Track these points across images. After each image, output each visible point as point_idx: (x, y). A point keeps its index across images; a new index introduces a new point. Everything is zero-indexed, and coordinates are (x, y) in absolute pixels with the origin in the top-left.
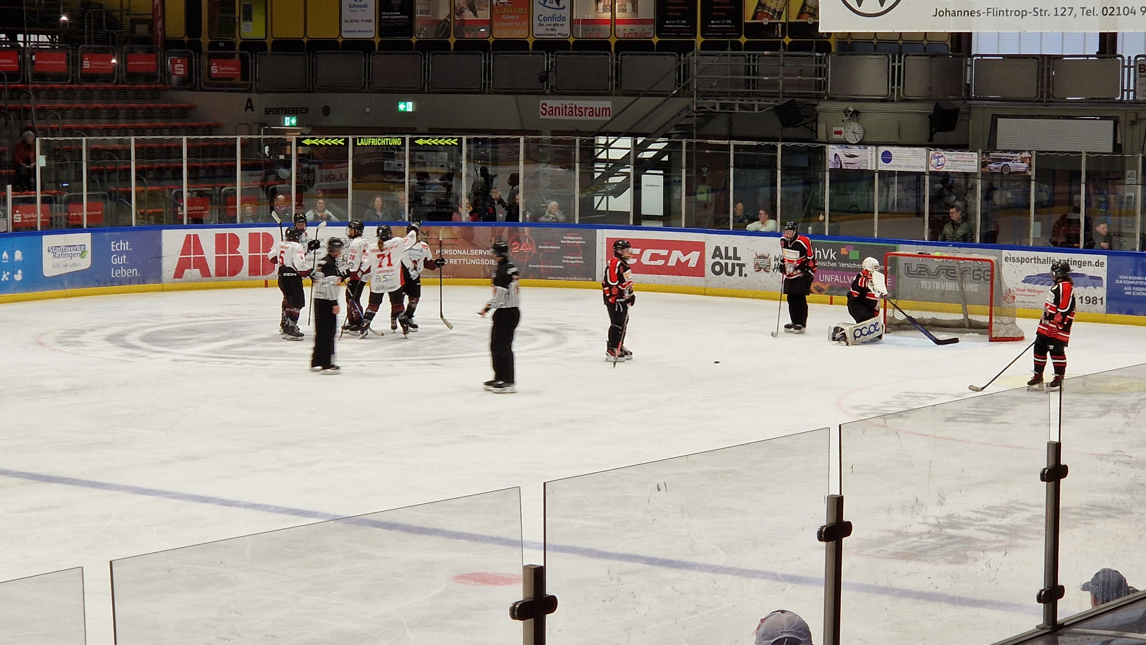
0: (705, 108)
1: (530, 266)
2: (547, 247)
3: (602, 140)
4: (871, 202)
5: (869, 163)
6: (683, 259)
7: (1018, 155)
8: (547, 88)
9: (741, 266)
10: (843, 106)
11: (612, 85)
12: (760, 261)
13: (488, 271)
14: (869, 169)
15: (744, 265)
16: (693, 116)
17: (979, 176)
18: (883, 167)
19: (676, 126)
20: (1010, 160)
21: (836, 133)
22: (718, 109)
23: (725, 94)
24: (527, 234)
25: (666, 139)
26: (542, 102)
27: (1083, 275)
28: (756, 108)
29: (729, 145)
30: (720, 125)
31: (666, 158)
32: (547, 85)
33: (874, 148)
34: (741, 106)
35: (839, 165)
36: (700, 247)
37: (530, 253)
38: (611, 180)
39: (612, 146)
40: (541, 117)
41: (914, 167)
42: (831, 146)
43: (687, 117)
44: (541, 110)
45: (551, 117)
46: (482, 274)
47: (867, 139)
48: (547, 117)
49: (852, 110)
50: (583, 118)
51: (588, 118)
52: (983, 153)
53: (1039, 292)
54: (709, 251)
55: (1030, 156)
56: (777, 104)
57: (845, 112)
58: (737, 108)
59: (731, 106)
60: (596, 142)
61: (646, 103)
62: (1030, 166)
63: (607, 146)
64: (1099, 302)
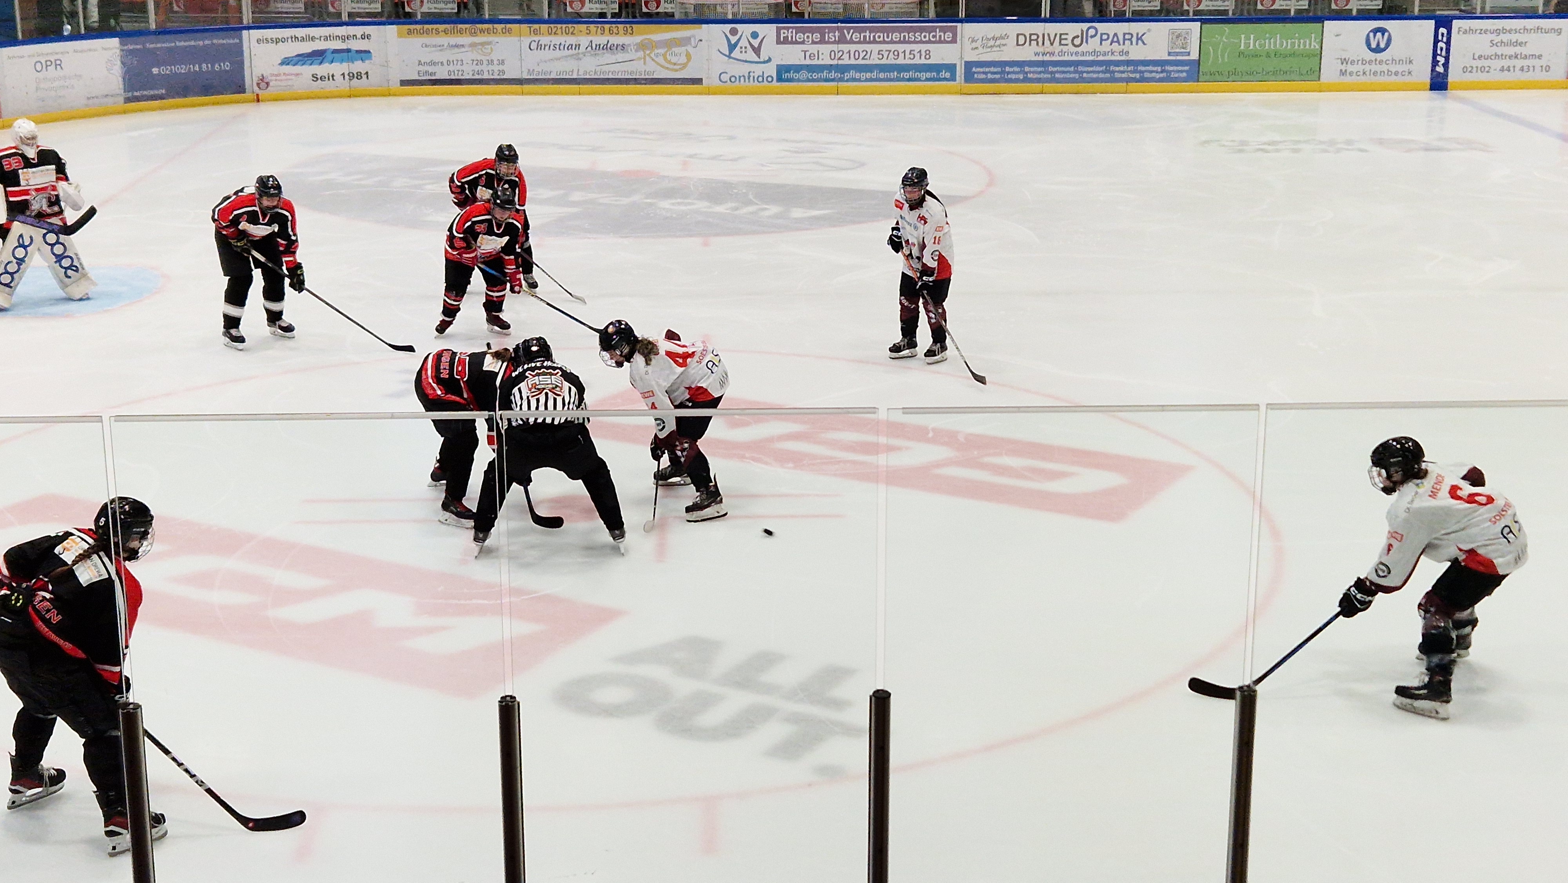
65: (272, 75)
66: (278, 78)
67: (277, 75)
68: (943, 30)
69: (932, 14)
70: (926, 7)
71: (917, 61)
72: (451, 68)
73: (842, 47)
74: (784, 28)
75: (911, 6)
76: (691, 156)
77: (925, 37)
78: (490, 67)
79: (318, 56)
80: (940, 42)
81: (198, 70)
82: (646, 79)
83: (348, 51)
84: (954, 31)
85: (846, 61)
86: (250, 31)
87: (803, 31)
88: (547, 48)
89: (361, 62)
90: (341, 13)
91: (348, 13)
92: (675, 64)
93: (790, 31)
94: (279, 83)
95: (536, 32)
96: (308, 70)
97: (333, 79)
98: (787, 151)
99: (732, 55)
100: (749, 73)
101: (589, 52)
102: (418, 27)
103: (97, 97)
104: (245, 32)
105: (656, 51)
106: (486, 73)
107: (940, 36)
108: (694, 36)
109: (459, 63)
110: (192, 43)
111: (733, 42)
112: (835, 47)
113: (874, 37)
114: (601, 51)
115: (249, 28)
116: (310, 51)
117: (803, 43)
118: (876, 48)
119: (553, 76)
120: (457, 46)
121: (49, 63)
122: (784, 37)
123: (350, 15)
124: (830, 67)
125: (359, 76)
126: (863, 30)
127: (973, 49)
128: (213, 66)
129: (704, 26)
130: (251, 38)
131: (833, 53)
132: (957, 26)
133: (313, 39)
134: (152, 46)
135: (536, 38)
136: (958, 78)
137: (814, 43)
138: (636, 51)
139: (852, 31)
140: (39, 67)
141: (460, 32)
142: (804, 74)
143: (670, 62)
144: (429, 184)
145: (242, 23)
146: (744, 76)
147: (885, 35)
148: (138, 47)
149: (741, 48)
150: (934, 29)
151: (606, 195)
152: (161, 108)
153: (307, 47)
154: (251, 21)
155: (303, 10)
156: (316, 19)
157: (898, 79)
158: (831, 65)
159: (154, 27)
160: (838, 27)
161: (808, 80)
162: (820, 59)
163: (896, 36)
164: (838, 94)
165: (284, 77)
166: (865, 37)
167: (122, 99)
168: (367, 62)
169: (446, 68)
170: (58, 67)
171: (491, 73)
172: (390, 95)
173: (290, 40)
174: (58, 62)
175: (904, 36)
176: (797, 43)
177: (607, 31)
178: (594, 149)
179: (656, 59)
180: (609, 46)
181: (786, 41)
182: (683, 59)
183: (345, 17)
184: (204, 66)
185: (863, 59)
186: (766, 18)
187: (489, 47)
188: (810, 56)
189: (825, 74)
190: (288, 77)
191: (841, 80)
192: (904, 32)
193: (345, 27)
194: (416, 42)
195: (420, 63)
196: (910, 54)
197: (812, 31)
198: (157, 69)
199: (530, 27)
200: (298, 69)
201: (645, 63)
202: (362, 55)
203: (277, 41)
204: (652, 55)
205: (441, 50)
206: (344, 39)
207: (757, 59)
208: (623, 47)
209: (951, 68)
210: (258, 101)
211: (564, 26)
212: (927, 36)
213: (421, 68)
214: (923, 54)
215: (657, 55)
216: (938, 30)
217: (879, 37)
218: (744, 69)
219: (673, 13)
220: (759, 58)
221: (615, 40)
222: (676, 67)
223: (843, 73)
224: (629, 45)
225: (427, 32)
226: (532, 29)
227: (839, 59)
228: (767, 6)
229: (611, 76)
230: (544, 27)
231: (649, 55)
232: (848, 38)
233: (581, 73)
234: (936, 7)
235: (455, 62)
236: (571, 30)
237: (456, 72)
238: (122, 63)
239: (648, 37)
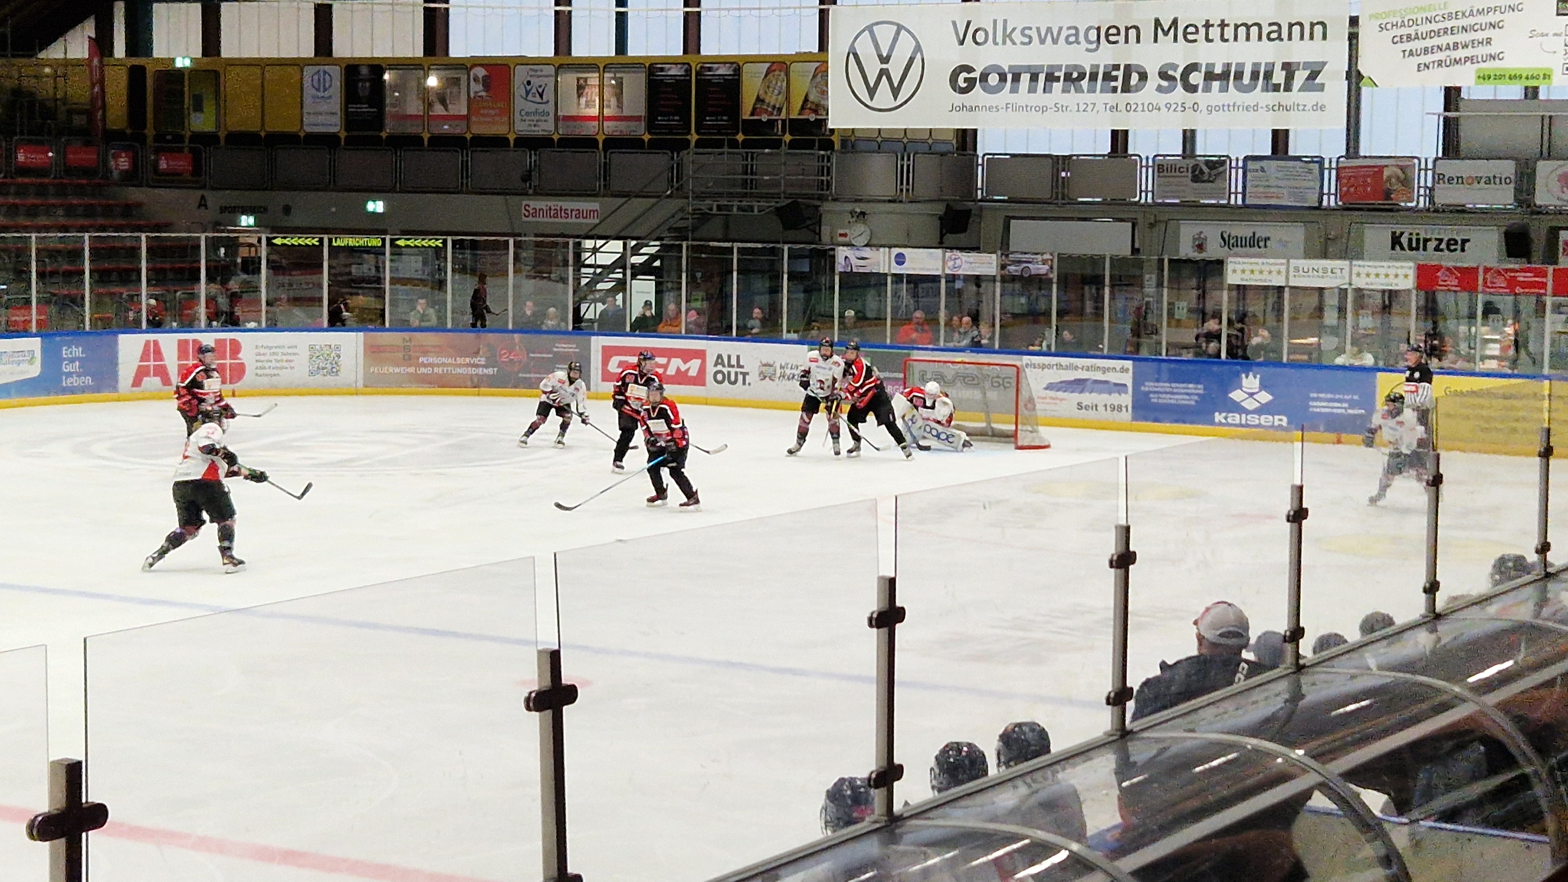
0: (700, 209)
1: (520, 375)
2: (539, 355)
3: (589, 244)
4: (882, 308)
5: (882, 266)
6: (683, 368)
7: (1039, 256)
8: (530, 188)
9: (744, 374)
10: (849, 207)
11: (600, 186)
12: (764, 369)
13: (476, 380)
14: (881, 272)
15: (747, 374)
16: (688, 219)
17: (998, 278)
18: (897, 270)
19: (670, 229)
20: (1030, 262)
21: (841, 235)
22: (715, 211)
23: (721, 195)
24: (517, 341)
25: (658, 243)
26: (524, 203)
27: (1106, 382)
28: (756, 210)
29: (732, 248)
30: (715, 226)
31: (657, 263)
32: (530, 184)
33: (887, 249)
34: (740, 208)
35: (850, 268)
36: (701, 354)
37: (520, 362)
38: (600, 286)
39: (601, 250)
40: (524, 219)
41: (929, 270)
42: (841, 248)
43: (682, 219)
44: (524, 211)
45: (534, 219)
46: (469, 383)
47: (874, 242)
48: (530, 219)
49: (858, 210)
50: (569, 220)
51: (574, 220)
52: (1002, 254)
53: (1061, 400)
54: (711, 359)
55: (1051, 257)
56: (778, 205)
57: (851, 213)
58: (735, 209)
59: (729, 208)
60: (583, 246)
61: (638, 205)
62: (1051, 268)
63: (595, 250)
64: (1124, 409)
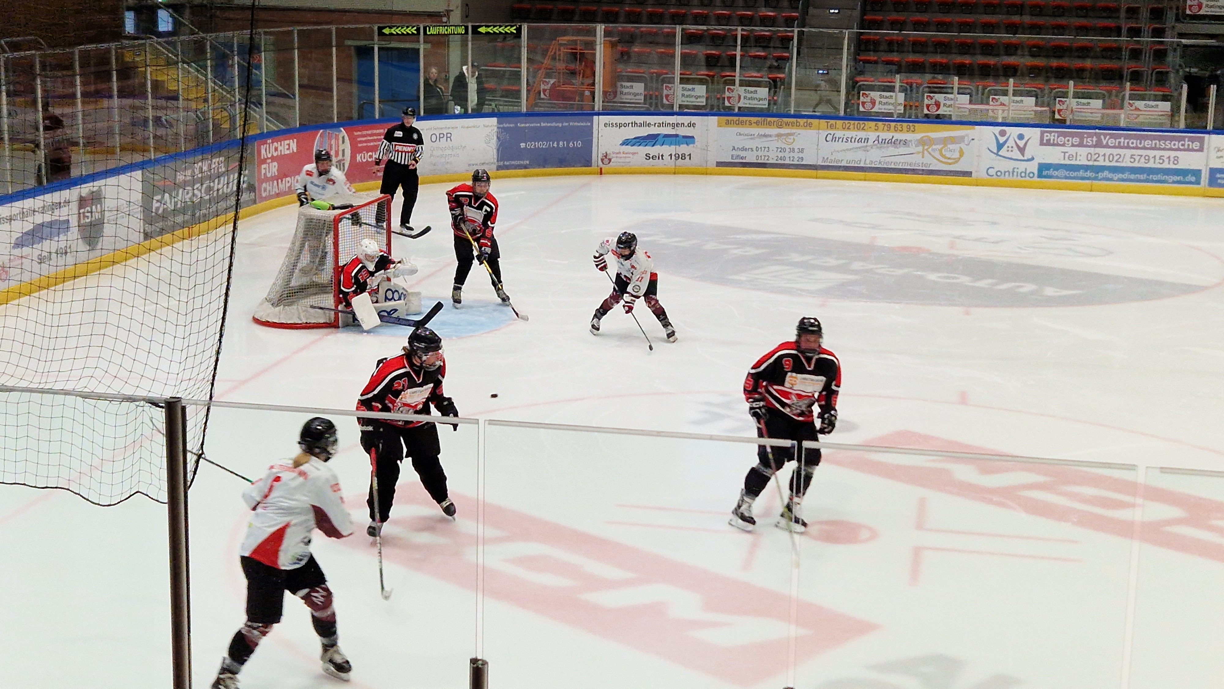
65: (613, 153)
66: (618, 155)
67: (617, 153)
68: (1192, 140)
69: (1182, 126)
70: (1177, 119)
71: (1166, 165)
72: (760, 153)
73: (1098, 150)
74: (1047, 132)
75: (1164, 117)
76: (958, 237)
77: (1174, 145)
78: (792, 154)
79: (652, 139)
80: (1188, 150)
81: (555, 145)
82: (923, 170)
83: (677, 136)
84: (1202, 141)
85: (1101, 163)
86: (600, 117)
87: (1065, 135)
88: (841, 140)
89: (686, 145)
90: (673, 105)
91: (680, 105)
92: (949, 158)
93: (1053, 134)
94: (619, 160)
95: (832, 127)
96: (643, 150)
97: (662, 159)
98: (1041, 237)
99: (1000, 153)
100: (1014, 168)
101: (876, 145)
102: (736, 118)
103: (476, 165)
104: (595, 118)
105: (934, 147)
106: (787, 159)
107: (1189, 145)
108: (967, 135)
109: (767, 149)
110: (554, 124)
111: (1001, 142)
112: (1092, 150)
113: (1128, 143)
114: (885, 145)
115: (599, 114)
116: (646, 135)
117: (1063, 145)
118: (1128, 152)
119: (844, 164)
120: (765, 136)
121: (442, 136)
122: (1047, 140)
123: (681, 106)
124: (1086, 168)
125: (683, 157)
126: (1119, 137)
127: (1218, 157)
128: (568, 144)
129: (976, 127)
130: (600, 121)
131: (1089, 156)
132: (1204, 137)
133: (649, 125)
134: (523, 125)
135: (832, 132)
136: (1202, 183)
137: (1073, 145)
138: (916, 146)
139: (1108, 137)
140: (434, 139)
141: (770, 124)
142: (1062, 172)
143: (944, 156)
144: (735, 248)
145: (593, 110)
146: (1008, 171)
147: (1138, 141)
148: (511, 125)
149: (1008, 147)
150: (1183, 139)
151: (883, 266)
152: (525, 176)
153: (644, 132)
154: (601, 109)
155: (642, 101)
156: (652, 109)
157: (1147, 181)
158: (1087, 166)
159: (525, 110)
160: (1096, 133)
161: (1066, 178)
162: (1078, 159)
163: (1147, 143)
164: (1091, 191)
165: (624, 155)
166: (1120, 142)
167: (495, 167)
168: (692, 145)
169: (755, 153)
170: (449, 139)
171: (791, 159)
172: (707, 174)
173: (630, 125)
174: (449, 135)
175: (1156, 144)
176: (1058, 145)
177: (892, 128)
178: (874, 227)
179: (932, 153)
180: (893, 140)
181: (1048, 143)
182: (956, 155)
183: (676, 109)
184: (561, 143)
185: (1117, 161)
186: (1032, 122)
187: (792, 137)
188: (1069, 158)
189: (1081, 173)
190: (627, 155)
191: (1096, 179)
192: (1155, 140)
193: (675, 116)
194: (733, 130)
195: (734, 149)
196: (1160, 159)
197: (1073, 135)
198: (524, 144)
199: (828, 122)
200: (635, 149)
201: (923, 157)
202: (688, 140)
203: (620, 126)
204: (930, 150)
205: (751, 139)
206: (673, 126)
207: (1021, 158)
208: (905, 143)
209: (1197, 173)
210: (601, 174)
211: (856, 122)
212: (1177, 144)
213: (734, 153)
214: (1172, 159)
215: (934, 150)
216: (1187, 139)
217: (1133, 143)
218: (1008, 166)
219: (950, 115)
220: (1023, 155)
221: (898, 136)
222: (950, 161)
223: (1098, 173)
224: (911, 141)
225: (742, 123)
226: (829, 124)
227: (1095, 160)
228: (1033, 113)
229: (893, 166)
230: (839, 123)
231: (927, 150)
232: (1105, 142)
233: (868, 162)
234: (1186, 120)
235: (763, 149)
236: (862, 126)
237: (763, 157)
238: (498, 138)
239: (929, 134)
